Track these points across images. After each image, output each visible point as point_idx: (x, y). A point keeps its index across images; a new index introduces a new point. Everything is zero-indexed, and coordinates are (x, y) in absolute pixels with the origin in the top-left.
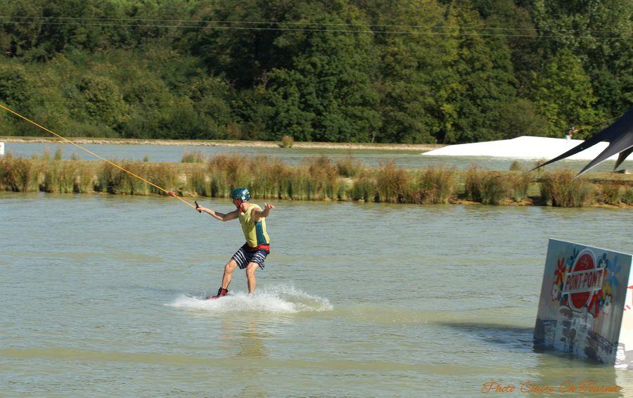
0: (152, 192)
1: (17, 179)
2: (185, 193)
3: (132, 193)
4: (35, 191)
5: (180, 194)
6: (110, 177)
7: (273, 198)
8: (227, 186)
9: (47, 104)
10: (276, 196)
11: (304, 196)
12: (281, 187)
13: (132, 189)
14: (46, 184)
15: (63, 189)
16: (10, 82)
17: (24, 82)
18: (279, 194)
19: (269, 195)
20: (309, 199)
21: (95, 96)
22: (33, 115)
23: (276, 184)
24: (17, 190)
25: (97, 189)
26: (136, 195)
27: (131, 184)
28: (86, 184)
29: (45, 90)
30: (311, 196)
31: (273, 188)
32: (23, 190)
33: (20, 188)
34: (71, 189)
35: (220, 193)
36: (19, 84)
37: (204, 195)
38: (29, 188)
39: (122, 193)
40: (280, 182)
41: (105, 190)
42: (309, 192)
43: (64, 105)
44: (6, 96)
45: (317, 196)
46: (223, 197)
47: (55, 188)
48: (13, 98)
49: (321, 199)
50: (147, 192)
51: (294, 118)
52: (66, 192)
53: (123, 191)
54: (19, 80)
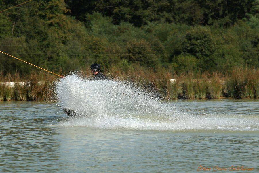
3: (255, 97)
4: (175, 99)
6: (236, 84)
9: (227, 57)
13: (255, 93)
14: (184, 92)
15: (198, 96)
16: (199, 41)
17: (210, 41)
22: (216, 65)
25: (226, 95)
27: (254, 89)
28: (217, 91)
29: (226, 46)
34: (204, 96)
36: (207, 43)
38: (168, 97)
39: (247, 97)
41: (232, 95)
43: (241, 56)
44: (196, 52)
47: (192, 95)
48: (202, 53)
52: (200, 98)
53: (248, 95)
54: (206, 39)
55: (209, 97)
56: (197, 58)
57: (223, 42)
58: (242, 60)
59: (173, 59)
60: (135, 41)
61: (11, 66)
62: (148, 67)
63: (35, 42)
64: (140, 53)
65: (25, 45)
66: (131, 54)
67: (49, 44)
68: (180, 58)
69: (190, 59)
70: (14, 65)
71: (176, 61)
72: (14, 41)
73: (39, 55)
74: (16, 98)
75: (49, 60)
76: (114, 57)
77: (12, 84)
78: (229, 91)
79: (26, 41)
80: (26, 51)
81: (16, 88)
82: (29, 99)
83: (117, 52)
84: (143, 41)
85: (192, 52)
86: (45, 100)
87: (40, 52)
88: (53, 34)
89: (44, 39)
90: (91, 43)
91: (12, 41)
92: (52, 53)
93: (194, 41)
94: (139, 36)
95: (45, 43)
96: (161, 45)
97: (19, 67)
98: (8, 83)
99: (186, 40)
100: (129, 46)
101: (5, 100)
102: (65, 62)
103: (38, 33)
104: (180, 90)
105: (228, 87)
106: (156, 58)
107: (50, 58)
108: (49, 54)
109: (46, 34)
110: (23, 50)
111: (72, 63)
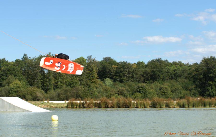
0: (166, 107)
1: (128, 104)
2: (175, 107)
3: (160, 107)
5: (174, 107)
6: (154, 103)
7: (200, 107)
8: (187, 104)
9: (151, 94)
10: (201, 106)
11: (209, 106)
12: (202, 104)
14: (137, 106)
15: (141, 107)
16: (142, 88)
17: (146, 88)
18: (202, 106)
19: (199, 106)
20: (210, 107)
21: (164, 91)
22: (148, 96)
23: (201, 103)
24: (128, 107)
25: (151, 107)
26: (162, 107)
27: (160, 105)
28: (147, 105)
30: (211, 106)
31: (200, 104)
32: (130, 108)
33: (129, 107)
35: (185, 106)
37: (180, 107)
38: (131, 107)
40: (202, 102)
41: (153, 106)
42: (210, 105)
43: (156, 93)
45: (212, 106)
46: (186, 107)
47: (139, 106)
48: (143, 92)
49: (214, 107)
50: (165, 107)
51: (215, 94)
52: (142, 107)
53: (158, 107)
54: (144, 88)
55: (145, 107)
56: (142, 94)
57: (150, 88)
58: (156, 95)
59: (133, 94)
60: (120, 88)
61: (78, 96)
62: (125, 97)
63: (86, 88)
64: (122, 92)
65: (83, 89)
66: (119, 92)
67: (91, 89)
68: (136, 94)
69: (139, 94)
70: (79, 95)
71: (134, 95)
72: (80, 88)
73: (88, 93)
74: (80, 107)
75: (91, 94)
76: (113, 93)
77: (79, 102)
78: (152, 105)
79: (84, 88)
80: (83, 91)
81: (80, 104)
82: (84, 107)
83: (114, 91)
84: (123, 88)
85: (140, 92)
86: (90, 107)
87: (88, 91)
88: (93, 85)
89: (90, 87)
90: (105, 89)
91: (79, 87)
92: (92, 91)
93: (140, 88)
94: (122, 86)
95: (90, 88)
96: (129, 89)
97: (81, 96)
98: (77, 102)
99: (138, 88)
100: (118, 89)
101: (76, 107)
102: (96, 95)
103: (87, 85)
104: (135, 105)
105: (152, 103)
106: (127, 94)
107: (92, 93)
108: (91, 92)
109: (90, 85)
110: (82, 90)
111: (99, 95)
